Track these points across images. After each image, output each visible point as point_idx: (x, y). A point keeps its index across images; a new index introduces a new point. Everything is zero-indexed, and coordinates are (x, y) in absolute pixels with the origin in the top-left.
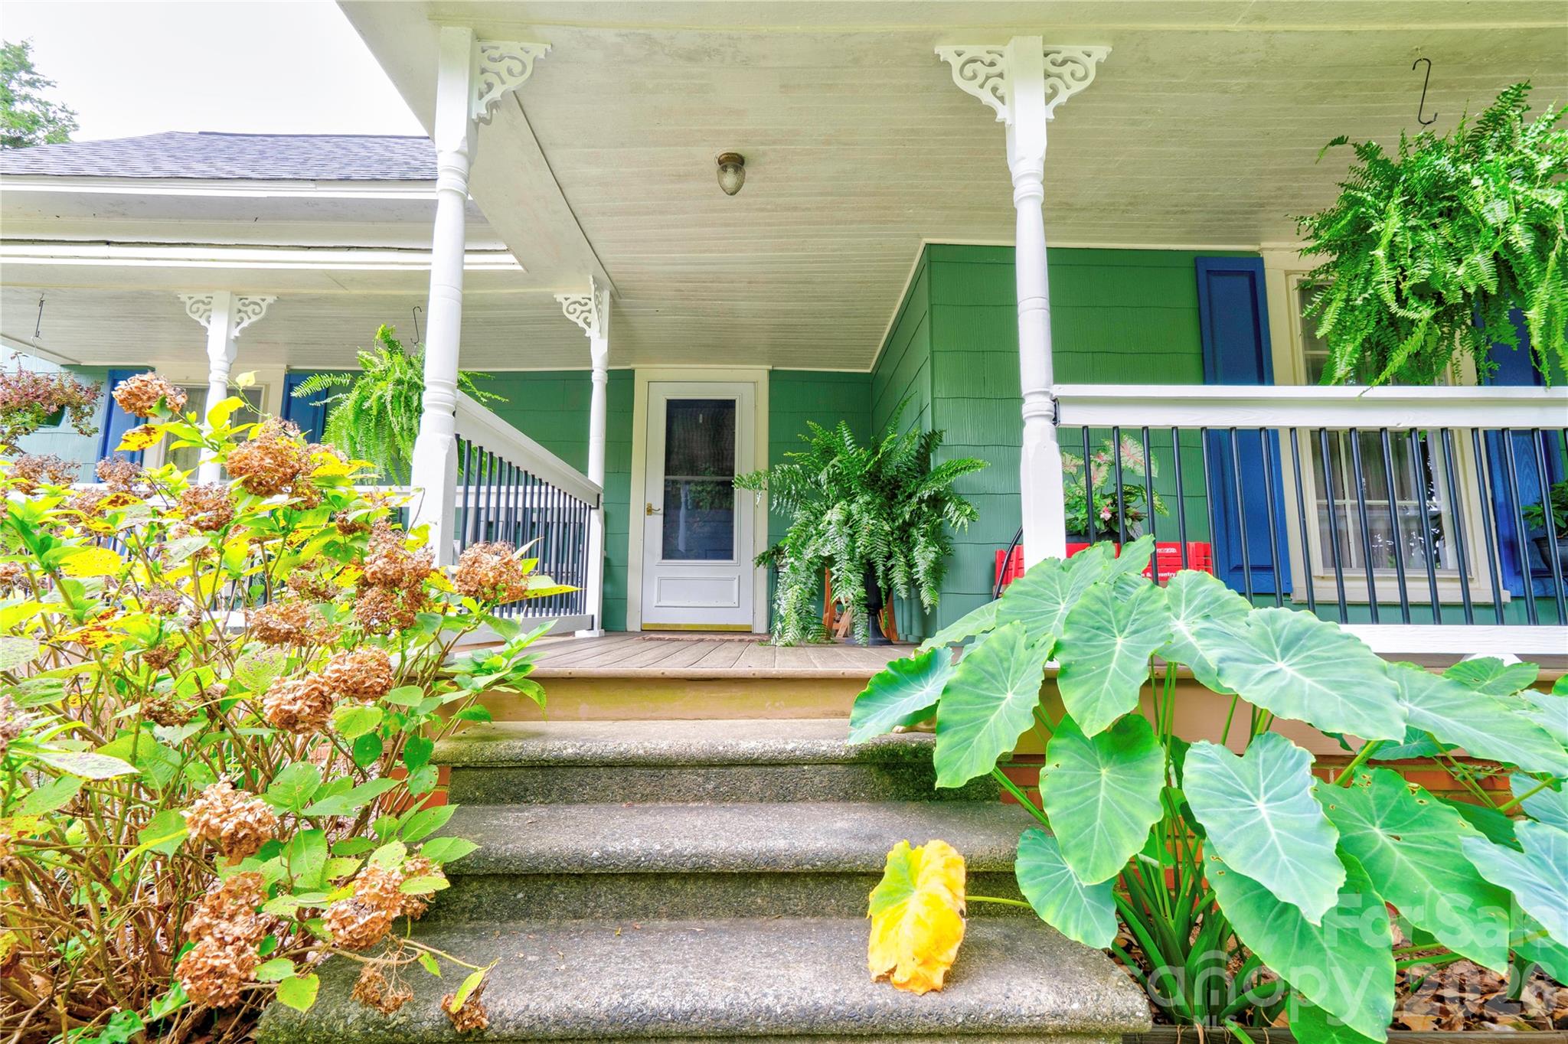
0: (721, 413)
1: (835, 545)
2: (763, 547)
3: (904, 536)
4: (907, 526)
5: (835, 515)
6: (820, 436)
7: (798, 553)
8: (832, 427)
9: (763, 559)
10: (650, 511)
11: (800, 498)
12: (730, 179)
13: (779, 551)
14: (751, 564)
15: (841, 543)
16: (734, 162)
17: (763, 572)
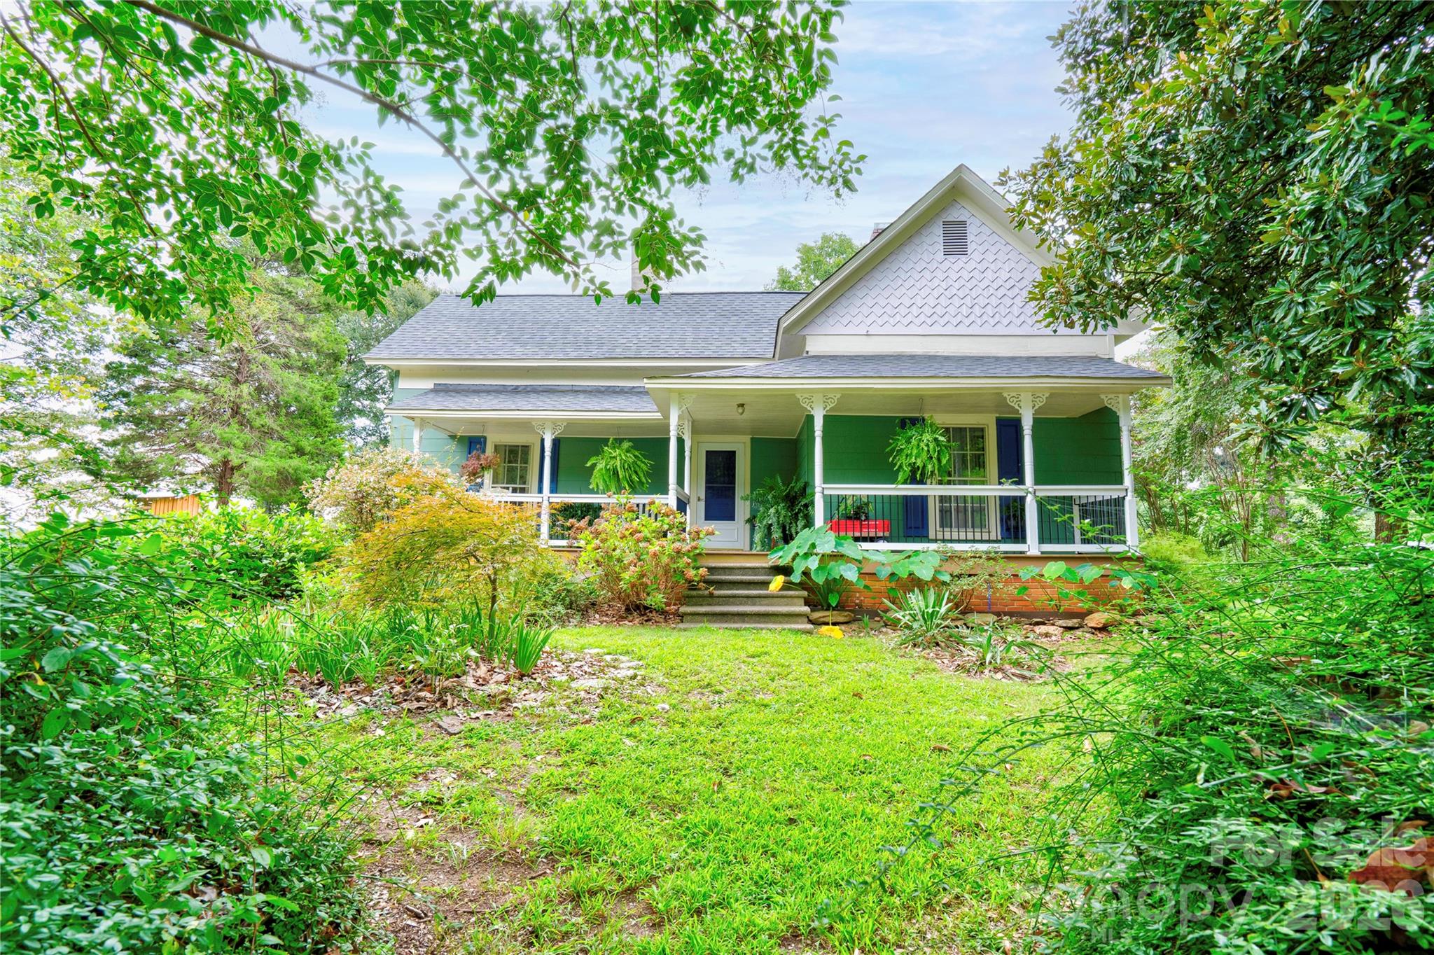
0: (731, 456)
1: (772, 520)
2: (748, 516)
3: (796, 517)
4: (797, 514)
5: (772, 511)
6: (768, 481)
7: (761, 522)
8: (773, 477)
9: (748, 521)
10: (699, 499)
11: (762, 502)
12: (740, 410)
13: (754, 517)
14: (742, 523)
15: (775, 519)
16: (742, 405)
17: (748, 526)
